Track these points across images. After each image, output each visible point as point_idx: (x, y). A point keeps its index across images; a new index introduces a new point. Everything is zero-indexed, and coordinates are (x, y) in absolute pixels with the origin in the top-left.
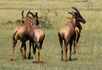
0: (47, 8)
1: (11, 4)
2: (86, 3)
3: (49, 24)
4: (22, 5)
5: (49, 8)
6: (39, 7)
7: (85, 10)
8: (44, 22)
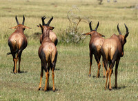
0: (77, 16)
1: (26, 10)
2: (132, 9)
3: (80, 39)
4: (42, 11)
5: (80, 16)
6: (66, 15)
7: (131, 19)
8: (73, 36)
